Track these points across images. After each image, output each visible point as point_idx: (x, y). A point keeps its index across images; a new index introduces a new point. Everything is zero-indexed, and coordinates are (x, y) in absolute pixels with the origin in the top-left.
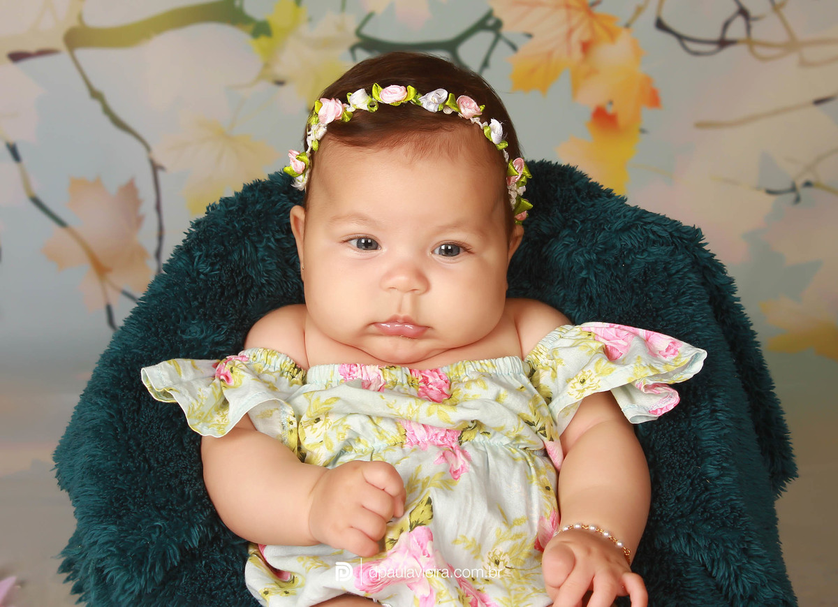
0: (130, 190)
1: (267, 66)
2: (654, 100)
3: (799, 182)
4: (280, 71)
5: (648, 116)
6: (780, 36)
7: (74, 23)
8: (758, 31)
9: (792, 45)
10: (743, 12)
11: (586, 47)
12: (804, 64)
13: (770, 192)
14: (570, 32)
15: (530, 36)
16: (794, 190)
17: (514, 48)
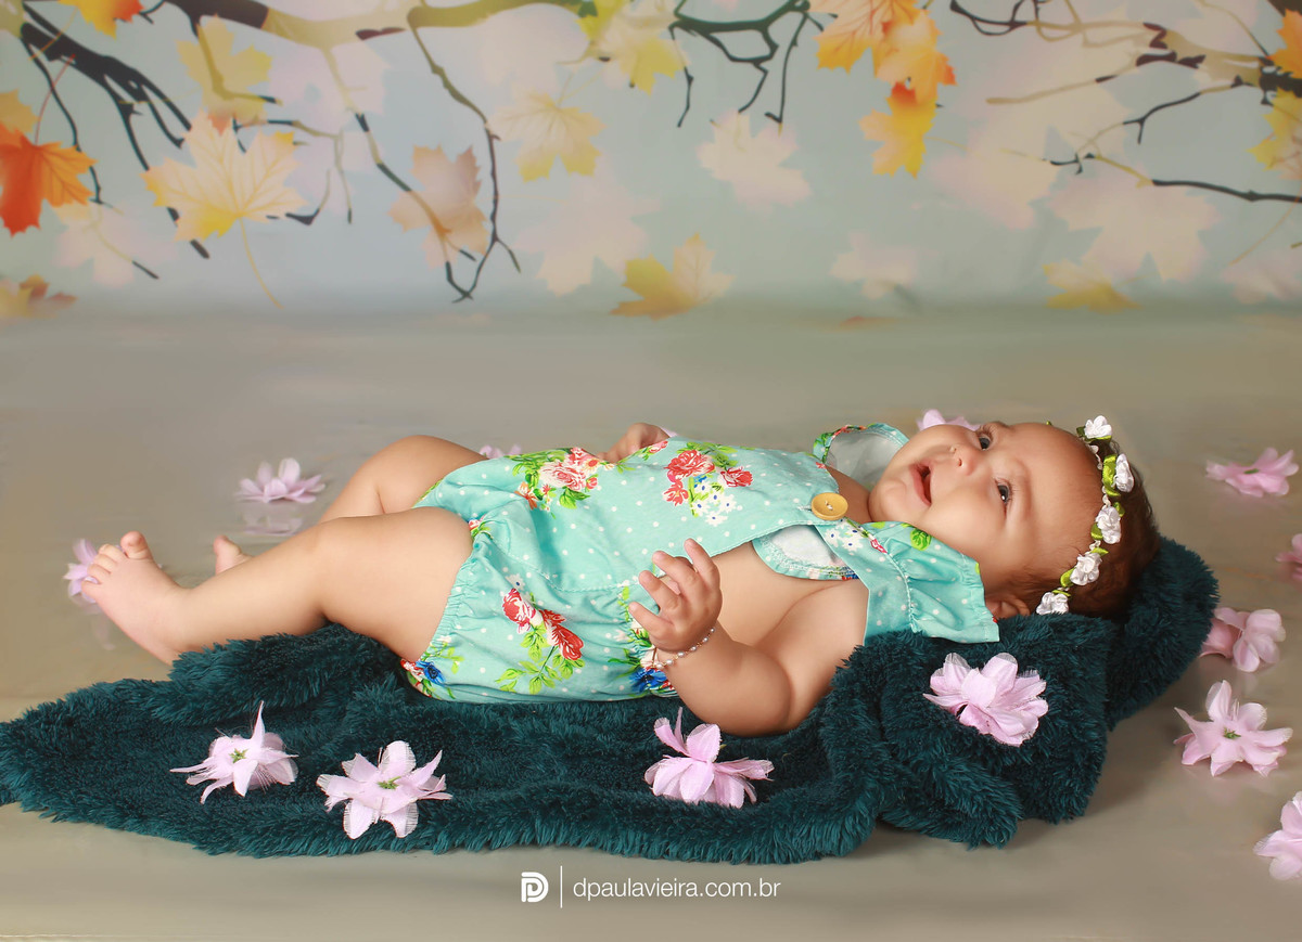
0: (468, 157)
1: (593, 43)
2: (950, 77)
3: (1082, 155)
4: (605, 48)
5: (944, 92)
6: (1068, 19)
8: (1046, 13)
9: (1077, 27)
11: (886, 27)
12: (1086, 44)
13: (1054, 163)
14: (873, 12)
15: (835, 16)
16: (1076, 161)
17: (821, 28)
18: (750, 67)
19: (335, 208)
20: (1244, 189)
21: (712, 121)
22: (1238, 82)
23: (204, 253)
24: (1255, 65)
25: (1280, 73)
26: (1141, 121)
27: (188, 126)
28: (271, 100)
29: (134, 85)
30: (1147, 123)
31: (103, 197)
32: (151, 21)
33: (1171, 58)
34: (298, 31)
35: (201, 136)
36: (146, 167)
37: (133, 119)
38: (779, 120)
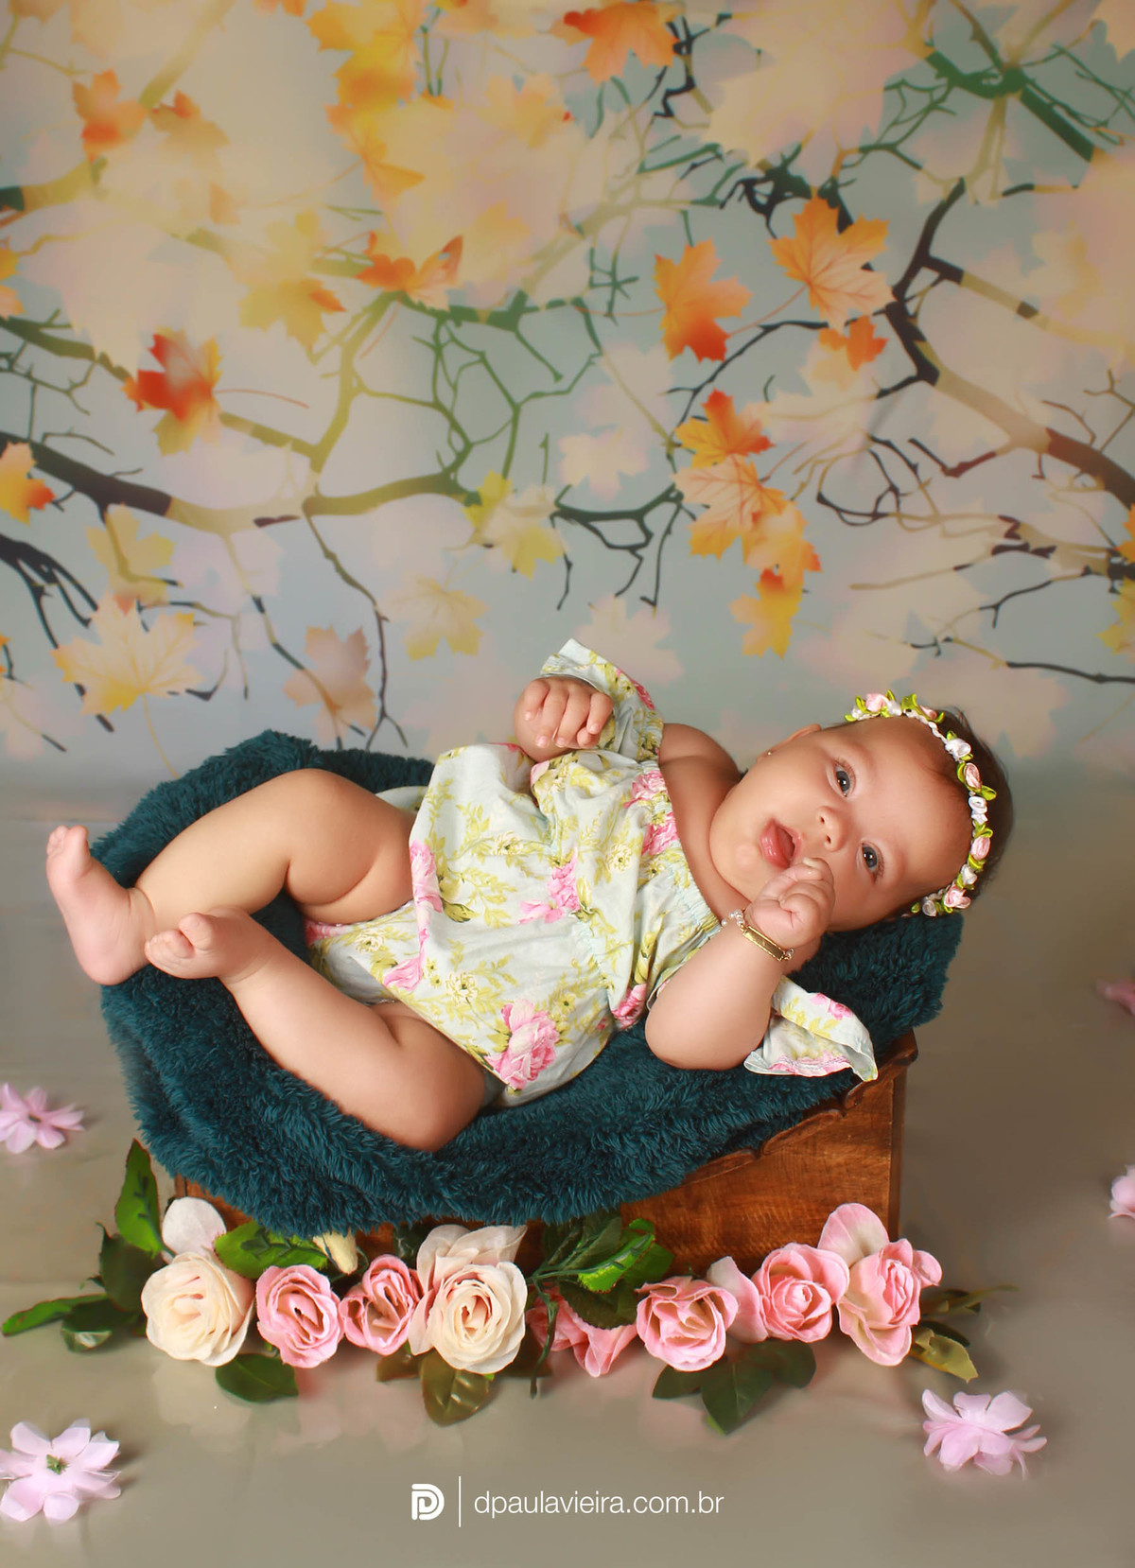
0: (358, 638)
1: (477, 531)
2: (815, 564)
3: (940, 639)
4: (489, 535)
5: (810, 578)
6: (927, 511)
7: (311, 493)
8: (907, 506)
9: (936, 518)
10: (893, 489)
11: (756, 517)
12: (946, 535)
13: (915, 646)
14: (743, 504)
15: (707, 507)
16: (935, 644)
17: (693, 517)
18: (626, 554)
19: (233, 684)
20: (1093, 672)
21: (590, 605)
22: (1087, 572)
23: (108, 727)
24: (1103, 556)
25: (1126, 563)
26: (996, 607)
27: (94, 606)
28: (173, 583)
29: (45, 569)
30: (1002, 608)
31: (16, 672)
32: (62, 510)
33: (1024, 548)
34: (200, 519)
35: (108, 617)
36: (56, 645)
37: (45, 601)
38: (654, 604)
